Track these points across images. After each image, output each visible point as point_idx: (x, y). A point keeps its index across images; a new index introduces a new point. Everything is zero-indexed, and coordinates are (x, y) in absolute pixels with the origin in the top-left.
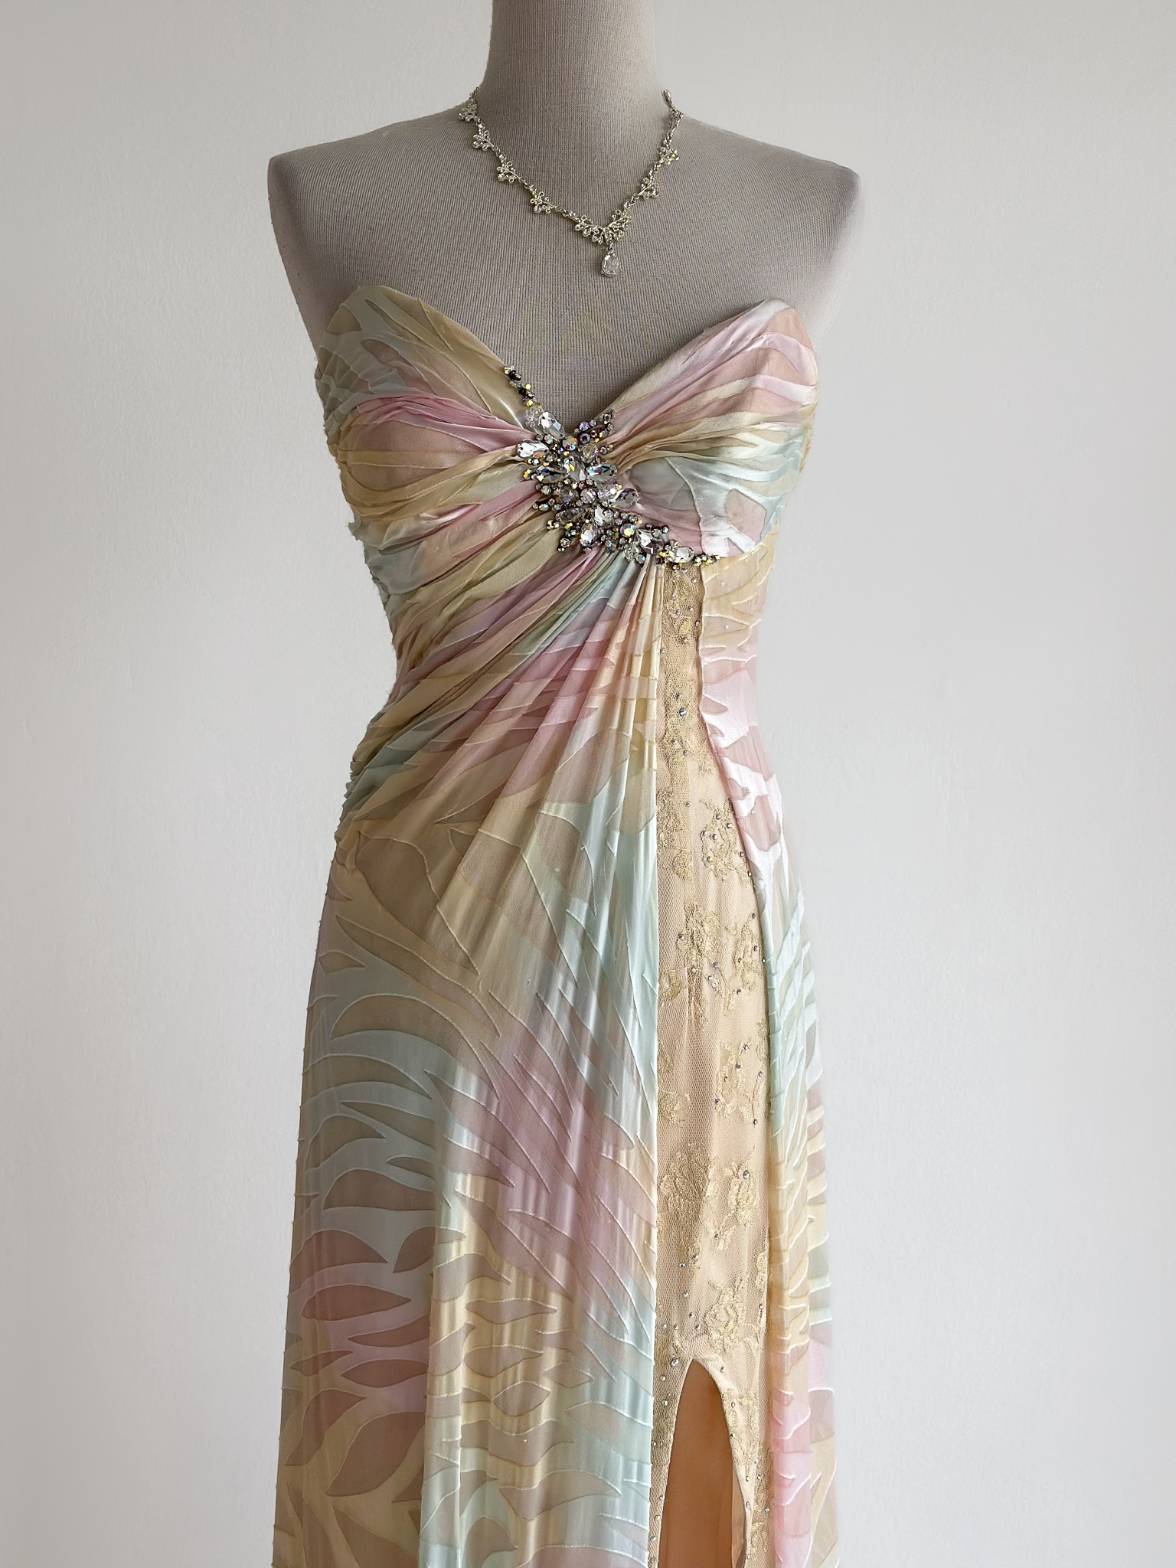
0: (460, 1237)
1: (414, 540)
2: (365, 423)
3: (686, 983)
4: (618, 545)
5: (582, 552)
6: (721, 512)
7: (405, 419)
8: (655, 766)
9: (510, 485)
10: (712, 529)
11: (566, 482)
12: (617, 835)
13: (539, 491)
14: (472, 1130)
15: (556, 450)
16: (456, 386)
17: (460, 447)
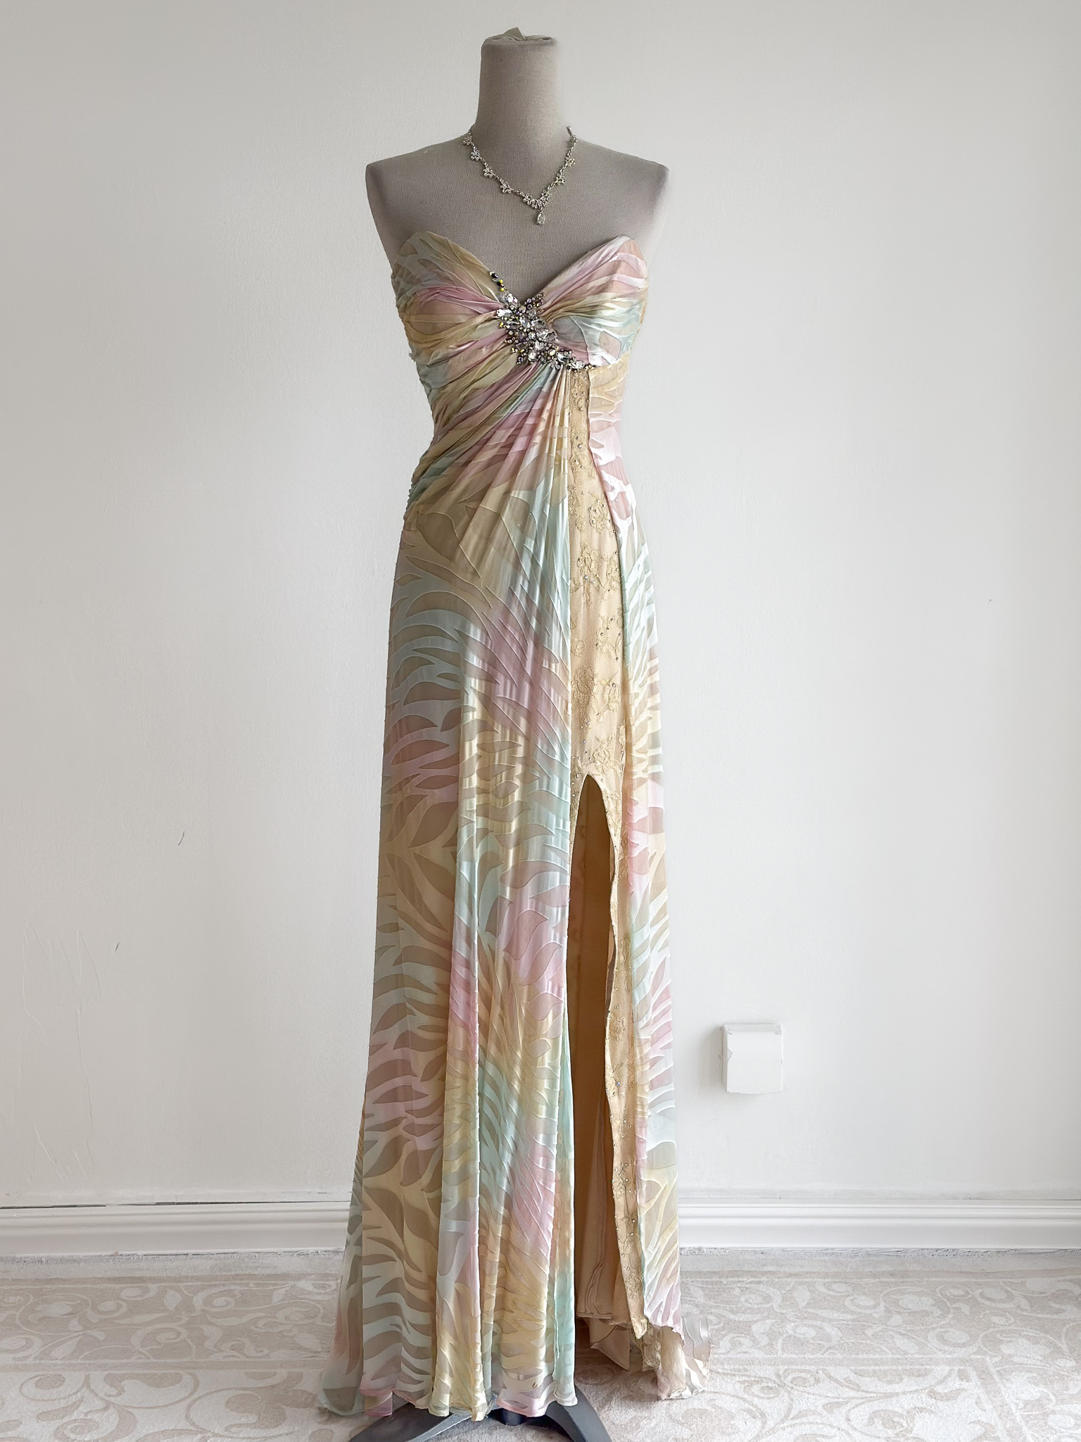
0: (473, 710)
1: (446, 359)
2: (420, 300)
3: (582, 583)
4: (547, 360)
5: (529, 364)
6: (598, 343)
7: (440, 298)
8: (566, 471)
9: (493, 331)
10: (593, 351)
11: (521, 328)
12: (548, 506)
13: (508, 333)
14: (478, 656)
15: (516, 313)
16: (466, 282)
17: (469, 312)
